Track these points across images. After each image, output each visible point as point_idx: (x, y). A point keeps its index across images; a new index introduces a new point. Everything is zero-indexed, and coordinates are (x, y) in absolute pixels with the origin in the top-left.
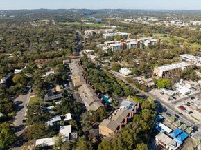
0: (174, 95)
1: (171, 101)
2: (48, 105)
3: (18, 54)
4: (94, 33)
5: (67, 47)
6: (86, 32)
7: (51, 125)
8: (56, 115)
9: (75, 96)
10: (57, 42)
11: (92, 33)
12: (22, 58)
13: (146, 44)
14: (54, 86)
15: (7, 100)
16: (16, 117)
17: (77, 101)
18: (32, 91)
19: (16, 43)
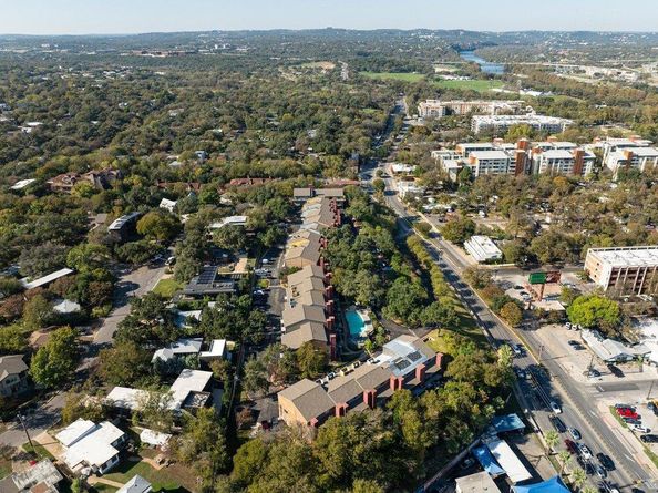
0: (622, 360)
1: (594, 380)
2: (186, 307)
3: (195, 157)
4: (448, 111)
5: (334, 151)
6: (422, 106)
7: (165, 359)
8: (192, 337)
9: (274, 297)
10: (313, 133)
11: (440, 111)
12: (198, 171)
13: (612, 162)
14: (233, 259)
15: (100, 275)
16: (107, 320)
17: (271, 311)
18: (174, 262)
19: (207, 128)
